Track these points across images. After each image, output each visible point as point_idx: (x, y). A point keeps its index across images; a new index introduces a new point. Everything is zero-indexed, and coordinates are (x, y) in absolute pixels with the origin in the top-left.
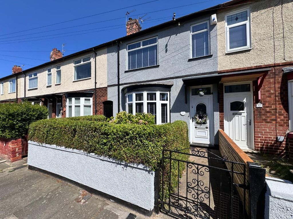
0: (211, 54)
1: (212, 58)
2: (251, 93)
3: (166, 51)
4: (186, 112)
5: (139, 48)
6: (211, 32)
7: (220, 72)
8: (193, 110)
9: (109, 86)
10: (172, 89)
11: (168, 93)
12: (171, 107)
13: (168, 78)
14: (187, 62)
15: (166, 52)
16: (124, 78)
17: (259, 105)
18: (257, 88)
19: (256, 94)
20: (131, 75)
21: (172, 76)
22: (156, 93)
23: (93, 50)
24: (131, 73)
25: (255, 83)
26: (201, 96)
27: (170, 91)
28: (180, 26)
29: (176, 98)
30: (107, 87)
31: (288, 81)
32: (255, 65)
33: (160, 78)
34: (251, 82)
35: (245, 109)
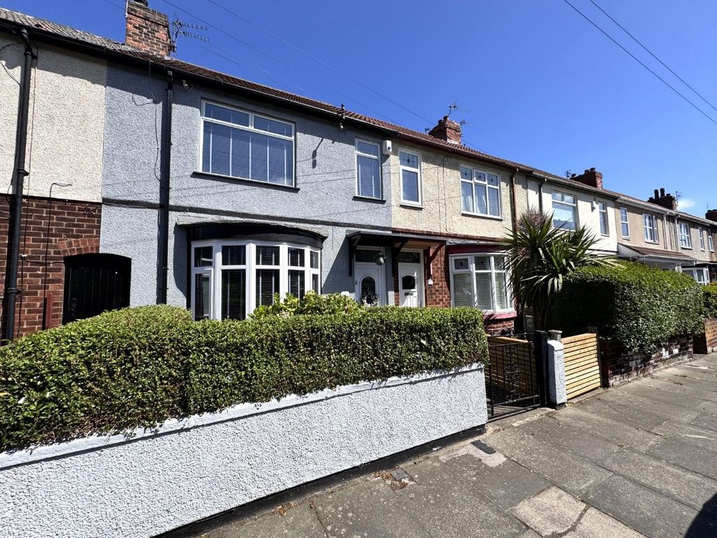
0: (384, 199)
1: (385, 205)
2: (422, 265)
3: (314, 165)
4: (350, 292)
5: (245, 128)
6: (383, 164)
7: (394, 231)
8: (358, 287)
9: (108, 202)
10: (326, 244)
11: (319, 252)
12: (323, 282)
13: (318, 221)
14: (351, 200)
15: (314, 167)
16: (191, 193)
17: (430, 282)
18: (429, 260)
19: (427, 268)
20: (215, 190)
21: (325, 219)
22: (304, 250)
23: (23, 37)
24: (216, 183)
25: (427, 252)
26: (381, 264)
27: (321, 249)
28: (343, 130)
29: (332, 264)
30: (100, 204)
31: (450, 255)
32: (426, 230)
33: (301, 218)
34: (421, 251)
35: (416, 287)
